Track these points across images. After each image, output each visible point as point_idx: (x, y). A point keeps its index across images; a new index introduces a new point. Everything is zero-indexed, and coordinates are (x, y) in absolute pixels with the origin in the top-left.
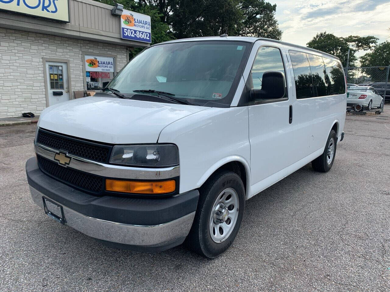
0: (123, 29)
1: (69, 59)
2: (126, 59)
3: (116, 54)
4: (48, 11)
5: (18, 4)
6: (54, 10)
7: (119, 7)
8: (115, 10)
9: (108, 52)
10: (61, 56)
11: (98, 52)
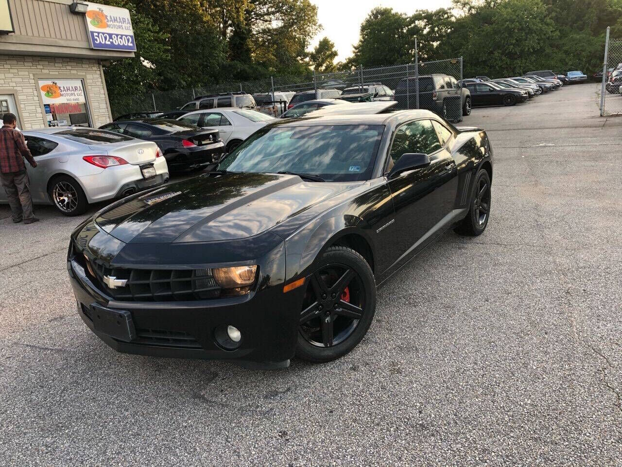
0: (92, 33)
1: (15, 88)
2: (100, 80)
3: (84, 73)
9: (73, 72)
10: (3, 85)
11: (57, 73)
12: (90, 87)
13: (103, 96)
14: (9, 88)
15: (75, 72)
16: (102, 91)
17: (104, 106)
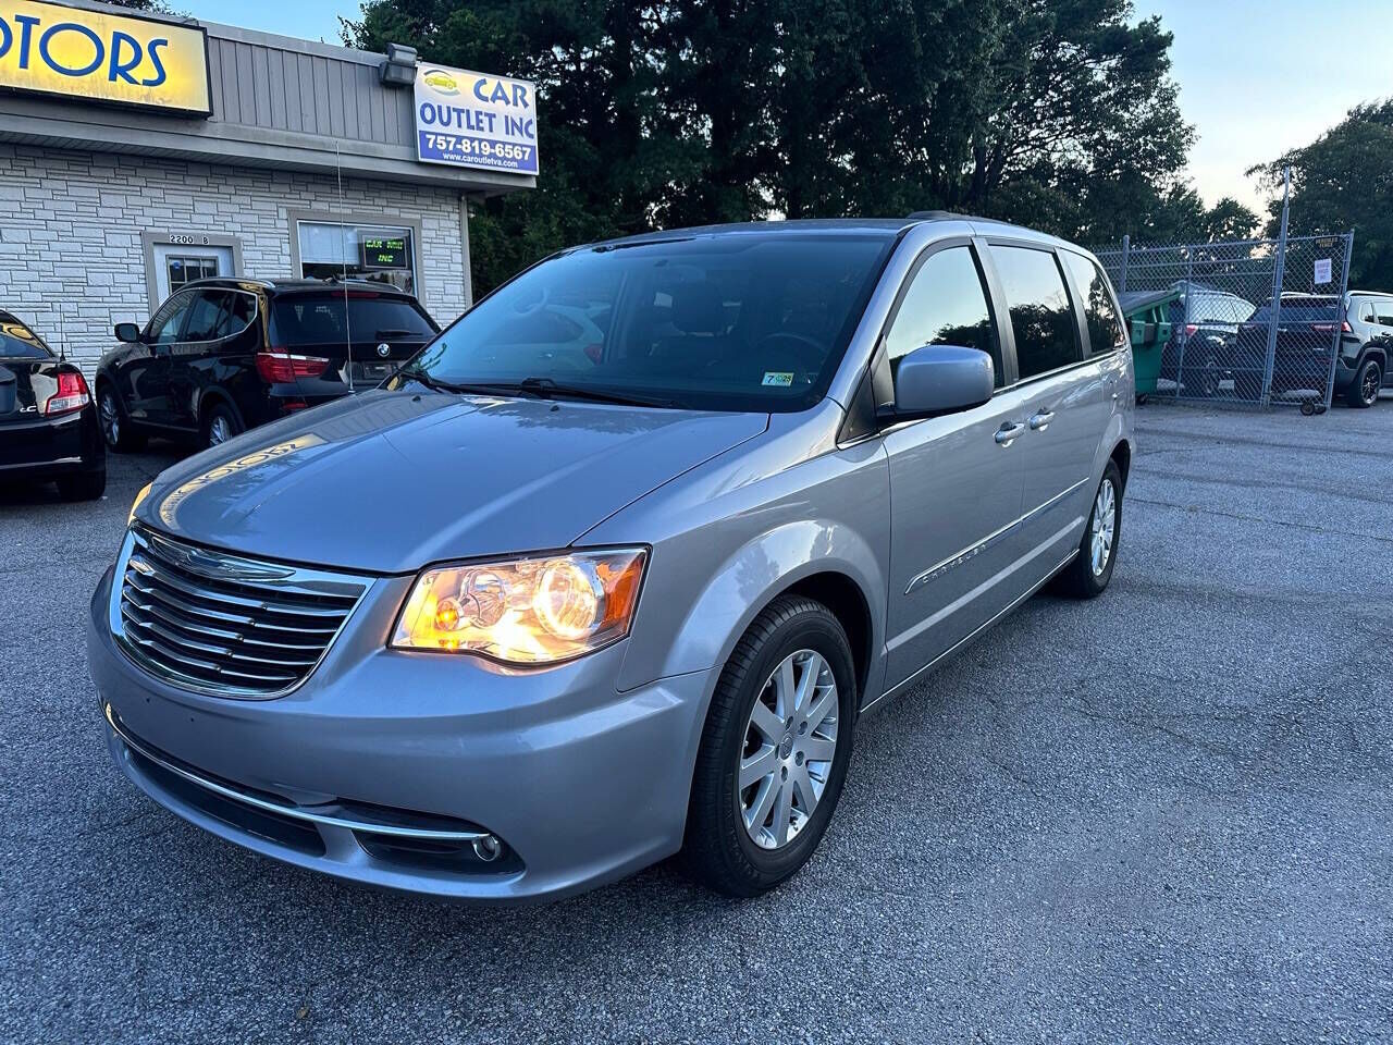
1: (237, 235)
2: (457, 233)
3: (418, 217)
4: (132, 81)
5: (24, 64)
6: (155, 76)
7: (399, 56)
8: (387, 68)
9: (388, 211)
10: (211, 227)
11: (349, 211)
12: (426, 247)
13: (460, 268)
14: (223, 233)
15: (395, 212)
16: (458, 258)
17: (458, 289)
